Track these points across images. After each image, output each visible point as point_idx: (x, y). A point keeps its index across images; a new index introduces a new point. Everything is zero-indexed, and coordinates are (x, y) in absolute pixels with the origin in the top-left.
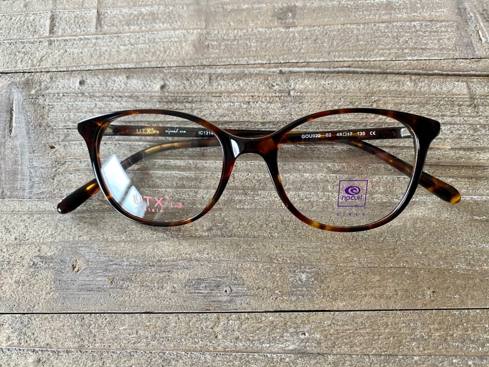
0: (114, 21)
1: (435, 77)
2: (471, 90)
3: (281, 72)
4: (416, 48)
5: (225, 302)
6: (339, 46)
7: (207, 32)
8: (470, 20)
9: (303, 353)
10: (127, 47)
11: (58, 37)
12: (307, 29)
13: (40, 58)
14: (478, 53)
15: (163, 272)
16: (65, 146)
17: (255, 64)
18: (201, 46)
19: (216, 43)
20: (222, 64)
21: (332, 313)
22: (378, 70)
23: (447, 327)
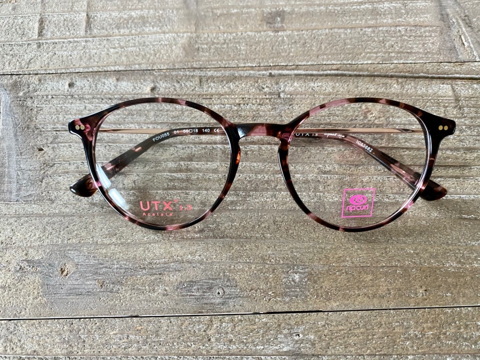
0: (104, 24)
1: (421, 79)
2: (456, 92)
3: (271, 75)
4: (402, 52)
5: (218, 304)
6: (327, 49)
7: (197, 36)
8: (452, 25)
9: (298, 355)
10: (117, 50)
11: (47, 39)
12: (296, 33)
13: (28, 60)
14: (461, 57)
15: (154, 274)
16: (53, 148)
17: (245, 67)
18: (191, 49)
19: (206, 46)
20: (213, 66)
21: (326, 313)
22: (366, 73)
23: (440, 325)
